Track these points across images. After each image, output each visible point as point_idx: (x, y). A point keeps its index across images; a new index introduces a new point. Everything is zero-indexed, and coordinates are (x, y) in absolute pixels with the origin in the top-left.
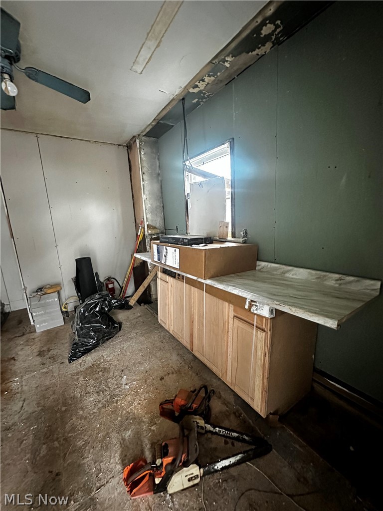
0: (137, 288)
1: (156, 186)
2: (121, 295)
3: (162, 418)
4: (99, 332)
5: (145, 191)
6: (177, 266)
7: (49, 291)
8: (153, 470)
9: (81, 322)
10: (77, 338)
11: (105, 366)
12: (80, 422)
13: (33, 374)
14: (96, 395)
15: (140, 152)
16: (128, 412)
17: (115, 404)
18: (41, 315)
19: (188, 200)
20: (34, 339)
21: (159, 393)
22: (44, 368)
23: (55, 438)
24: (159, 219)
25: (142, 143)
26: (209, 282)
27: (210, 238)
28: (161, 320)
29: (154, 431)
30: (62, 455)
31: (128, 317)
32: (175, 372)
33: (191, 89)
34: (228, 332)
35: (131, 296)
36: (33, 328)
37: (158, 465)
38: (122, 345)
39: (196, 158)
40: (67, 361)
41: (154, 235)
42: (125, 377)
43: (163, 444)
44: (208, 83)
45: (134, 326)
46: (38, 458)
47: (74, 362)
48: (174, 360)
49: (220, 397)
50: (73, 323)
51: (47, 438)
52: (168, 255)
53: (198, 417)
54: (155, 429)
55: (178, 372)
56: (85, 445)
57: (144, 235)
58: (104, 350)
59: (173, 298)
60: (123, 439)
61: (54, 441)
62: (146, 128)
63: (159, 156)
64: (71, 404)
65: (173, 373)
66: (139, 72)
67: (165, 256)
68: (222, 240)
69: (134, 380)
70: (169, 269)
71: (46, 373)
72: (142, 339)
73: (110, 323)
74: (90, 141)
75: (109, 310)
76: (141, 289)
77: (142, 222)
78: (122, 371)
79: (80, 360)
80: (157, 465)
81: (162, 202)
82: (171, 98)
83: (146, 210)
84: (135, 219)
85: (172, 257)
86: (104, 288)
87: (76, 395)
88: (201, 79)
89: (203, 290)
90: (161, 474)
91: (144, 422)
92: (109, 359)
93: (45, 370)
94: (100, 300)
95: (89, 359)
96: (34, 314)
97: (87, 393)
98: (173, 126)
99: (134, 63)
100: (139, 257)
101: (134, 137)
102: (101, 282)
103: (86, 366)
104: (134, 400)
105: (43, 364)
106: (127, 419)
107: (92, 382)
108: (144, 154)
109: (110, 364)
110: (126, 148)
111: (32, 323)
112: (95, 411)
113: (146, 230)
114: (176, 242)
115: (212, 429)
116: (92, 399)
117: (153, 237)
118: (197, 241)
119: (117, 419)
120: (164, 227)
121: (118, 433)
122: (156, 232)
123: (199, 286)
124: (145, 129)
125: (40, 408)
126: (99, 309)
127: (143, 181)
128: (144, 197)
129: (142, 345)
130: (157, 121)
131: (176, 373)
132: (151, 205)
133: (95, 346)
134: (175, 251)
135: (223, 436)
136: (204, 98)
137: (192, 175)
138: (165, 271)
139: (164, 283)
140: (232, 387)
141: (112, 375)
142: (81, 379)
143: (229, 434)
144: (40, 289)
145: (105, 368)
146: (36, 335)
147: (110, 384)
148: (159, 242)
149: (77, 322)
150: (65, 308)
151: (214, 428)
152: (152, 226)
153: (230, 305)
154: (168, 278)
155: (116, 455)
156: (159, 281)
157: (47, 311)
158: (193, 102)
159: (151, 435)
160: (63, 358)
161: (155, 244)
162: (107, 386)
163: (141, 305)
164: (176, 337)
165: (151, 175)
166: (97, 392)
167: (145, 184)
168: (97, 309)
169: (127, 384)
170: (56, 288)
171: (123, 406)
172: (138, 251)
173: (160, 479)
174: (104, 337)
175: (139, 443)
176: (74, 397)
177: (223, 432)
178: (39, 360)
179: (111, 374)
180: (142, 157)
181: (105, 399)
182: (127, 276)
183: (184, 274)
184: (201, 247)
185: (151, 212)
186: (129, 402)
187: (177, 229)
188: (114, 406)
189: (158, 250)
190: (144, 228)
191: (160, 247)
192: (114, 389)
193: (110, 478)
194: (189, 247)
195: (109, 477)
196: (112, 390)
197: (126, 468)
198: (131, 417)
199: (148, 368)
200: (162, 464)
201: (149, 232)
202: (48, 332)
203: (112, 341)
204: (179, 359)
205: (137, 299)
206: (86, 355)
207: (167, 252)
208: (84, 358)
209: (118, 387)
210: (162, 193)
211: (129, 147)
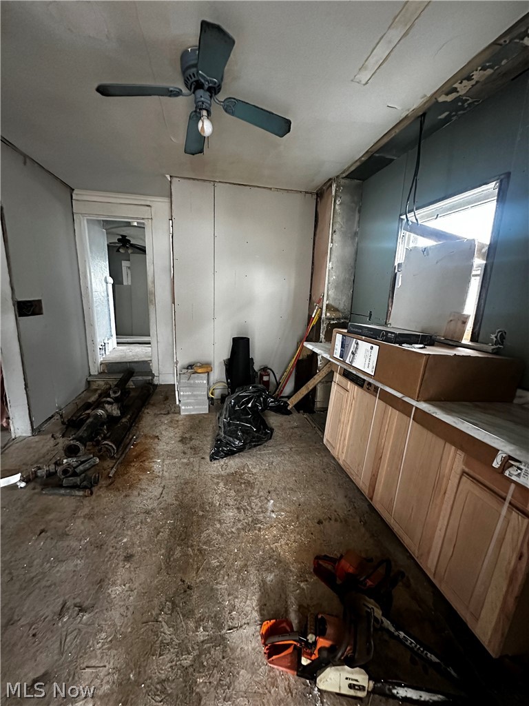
0: (297, 388)
1: (349, 251)
2: (277, 393)
3: (315, 578)
4: (247, 434)
5: (333, 257)
6: (371, 371)
7: (200, 371)
8: (301, 645)
9: (229, 416)
10: (222, 434)
11: (249, 479)
12: (216, 536)
13: (173, 461)
14: (236, 511)
15: (335, 201)
16: (272, 548)
17: (257, 532)
18: (188, 396)
19: (398, 273)
20: (177, 421)
21: (315, 540)
22: (184, 458)
23: (189, 544)
24: (344, 298)
25: (339, 189)
26: (424, 406)
27: (431, 337)
28: (327, 440)
29: (303, 589)
30: (195, 567)
31: (282, 425)
32: (339, 520)
33: (444, 96)
34: (445, 493)
35: (289, 397)
36: (178, 409)
37: (310, 641)
38: (271, 459)
39: (425, 209)
40: (208, 458)
41: (333, 319)
42: (272, 501)
43: (320, 616)
44: (477, 82)
45: (289, 438)
46: (172, 559)
47: (215, 462)
48: (339, 502)
49: (408, 586)
50: (221, 415)
51: (182, 540)
52: (358, 351)
53: (372, 601)
54: (305, 587)
55: (345, 521)
56: (220, 568)
57: (320, 318)
58: (249, 458)
59: (354, 415)
60: (264, 581)
61: (188, 547)
62: (352, 165)
63: (361, 207)
64: (208, 511)
65: (336, 520)
66: (364, 83)
67: (353, 353)
68: (451, 343)
69: (283, 510)
70: (354, 372)
71: (187, 464)
72: (297, 458)
73: (262, 427)
74: (271, 189)
75: (263, 410)
76: (303, 391)
77: (321, 300)
78: (269, 492)
79: (222, 462)
80: (308, 640)
81: (353, 275)
82: (404, 115)
83: (329, 283)
84: (311, 295)
85: (365, 357)
86: (257, 380)
87: (214, 502)
88: (465, 76)
89: (410, 417)
90: (311, 654)
91: (291, 571)
92: (254, 471)
93: (185, 461)
94: (255, 395)
95: (233, 463)
96: (182, 393)
97: (226, 505)
98: (393, 160)
99: (360, 69)
100: (311, 349)
101: (330, 179)
102: (255, 371)
103: (228, 471)
104: (281, 536)
105: (184, 453)
106: (270, 558)
107: (232, 493)
108: (340, 204)
109: (255, 479)
110: (315, 197)
111: (177, 403)
112: (233, 530)
113: (324, 311)
114: (372, 336)
115: (392, 629)
116: (231, 514)
117: (332, 322)
118: (408, 339)
119: (258, 553)
120: (349, 310)
121: (258, 571)
122: (338, 316)
123: (405, 408)
124: (349, 167)
125: (177, 503)
126: (252, 405)
127: (332, 243)
128: (329, 265)
129: (297, 466)
130: (370, 154)
131: (341, 521)
132: (338, 277)
133: (241, 450)
134: (372, 348)
135: (411, 649)
136: (462, 108)
137: (412, 235)
138: (347, 374)
139: (342, 392)
140: (434, 581)
141: (256, 493)
142: (221, 484)
143: (423, 652)
144: (190, 366)
145: (249, 481)
146: (180, 417)
147: (253, 504)
148: (346, 331)
149: (225, 415)
150: (212, 394)
151: (397, 630)
152: (333, 307)
153: (459, 452)
154: (350, 385)
155: (254, 597)
156: (334, 388)
157: (195, 393)
158: (440, 117)
159: (299, 594)
160: (205, 453)
161: (340, 333)
162: (249, 504)
163: (299, 412)
164: (347, 471)
165: (344, 234)
166: (238, 508)
167: (334, 247)
168: (250, 405)
169: (273, 512)
170: (207, 367)
171: (266, 539)
172: (308, 340)
173: (309, 661)
174: (251, 441)
175: (283, 596)
176: (211, 504)
177: (412, 643)
178: (180, 447)
179: (255, 491)
180: (336, 208)
181: (246, 521)
182: (288, 370)
183: (380, 386)
184: (416, 348)
185: (336, 288)
186: (274, 536)
187: (371, 315)
188: (256, 533)
189: (342, 342)
190: (322, 309)
191: (348, 339)
192: (258, 513)
193: (245, 624)
194: (397, 345)
195: (244, 621)
196: (255, 511)
197: (266, 622)
198: (275, 557)
199: (302, 499)
200: (315, 643)
201: (328, 314)
202: (191, 417)
203: (260, 450)
204: (347, 504)
205: (296, 402)
206: (228, 457)
207: (357, 348)
208: (226, 461)
209: (262, 512)
210: (356, 260)
211: (320, 194)
